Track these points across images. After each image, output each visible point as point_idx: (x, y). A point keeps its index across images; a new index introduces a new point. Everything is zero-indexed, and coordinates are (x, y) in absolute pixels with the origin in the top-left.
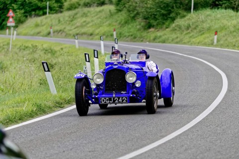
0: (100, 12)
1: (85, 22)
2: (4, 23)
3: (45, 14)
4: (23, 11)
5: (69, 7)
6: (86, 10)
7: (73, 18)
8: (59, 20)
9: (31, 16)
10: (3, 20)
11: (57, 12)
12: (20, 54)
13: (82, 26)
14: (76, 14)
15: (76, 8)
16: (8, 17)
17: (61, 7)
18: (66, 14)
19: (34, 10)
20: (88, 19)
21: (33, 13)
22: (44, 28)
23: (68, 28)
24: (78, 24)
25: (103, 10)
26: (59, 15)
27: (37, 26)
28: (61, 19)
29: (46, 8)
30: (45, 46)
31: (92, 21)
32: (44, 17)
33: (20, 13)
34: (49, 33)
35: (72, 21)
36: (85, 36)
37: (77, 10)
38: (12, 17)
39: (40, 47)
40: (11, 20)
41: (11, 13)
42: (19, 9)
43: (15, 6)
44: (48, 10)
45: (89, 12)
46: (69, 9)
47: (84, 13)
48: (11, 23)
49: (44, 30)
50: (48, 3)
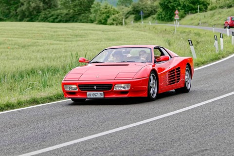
0: (229, 11)
1: (219, 17)
2: (173, 17)
3: (197, 12)
4: (184, 11)
5: (211, 8)
6: (221, 10)
7: (213, 15)
8: (205, 16)
9: (188, 13)
10: (173, 16)
11: (203, 11)
12: (181, 36)
13: (218, 20)
14: (215, 13)
15: (214, 9)
16: (175, 14)
17: (206, 8)
18: (209, 13)
19: (190, 10)
20: (222, 16)
21: (190, 12)
22: (196, 21)
23: (210, 21)
24: (215, 19)
25: (230, 11)
26: (205, 13)
27: (192, 19)
28: (206, 16)
29: (197, 9)
30: (195, 31)
31: (224, 17)
32: (196, 14)
33: (182, 12)
34: (199, 24)
35: (212, 17)
36: (220, 26)
37: (215, 11)
38: (178, 14)
39: (192, 31)
40: (177, 16)
41: (177, 12)
42: (181, 9)
43: (179, 8)
44: (198, 10)
45: (222, 11)
46: (211, 10)
47: (220, 12)
48: (177, 17)
49: (196, 22)
50: (198, 6)
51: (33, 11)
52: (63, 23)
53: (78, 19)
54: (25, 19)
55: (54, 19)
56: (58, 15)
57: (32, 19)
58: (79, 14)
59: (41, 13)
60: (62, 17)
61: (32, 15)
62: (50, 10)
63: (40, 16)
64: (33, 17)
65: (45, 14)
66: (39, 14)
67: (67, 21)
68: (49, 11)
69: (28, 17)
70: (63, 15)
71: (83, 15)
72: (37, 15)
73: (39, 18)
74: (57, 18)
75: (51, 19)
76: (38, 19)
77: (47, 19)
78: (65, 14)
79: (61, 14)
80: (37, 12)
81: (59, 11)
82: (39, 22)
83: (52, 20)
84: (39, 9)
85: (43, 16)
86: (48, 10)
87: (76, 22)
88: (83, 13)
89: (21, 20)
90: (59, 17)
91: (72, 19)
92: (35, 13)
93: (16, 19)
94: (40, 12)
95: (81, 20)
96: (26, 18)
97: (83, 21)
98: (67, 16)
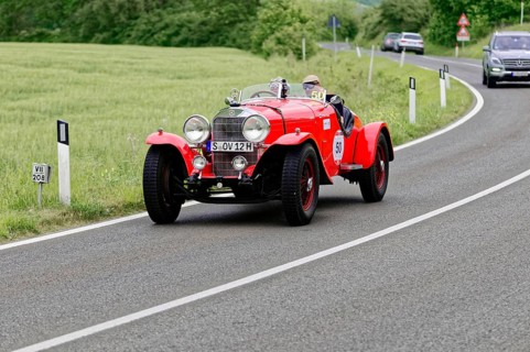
51: (117, 14)
52: (192, 46)
53: (227, 38)
54: (97, 35)
55: (169, 36)
56: (181, 26)
57: (115, 34)
58: (232, 24)
59: (138, 21)
60: (190, 30)
61: (114, 26)
62: (164, 13)
63: (136, 28)
64: (116, 29)
65: (149, 22)
66: (133, 22)
67: (201, 43)
68: (159, 15)
69: (105, 29)
70: (192, 26)
71: (241, 25)
72: (129, 25)
73: (133, 34)
74: (177, 34)
75: (161, 36)
76: (129, 36)
77: (152, 35)
78: (197, 23)
79: (190, 22)
80: (130, 18)
81: (184, 15)
82: (132, 43)
83: (165, 39)
84: (135, 8)
85: (143, 27)
86: (158, 11)
87: (223, 44)
88: (241, 21)
89: (86, 39)
90: (184, 29)
91: (215, 36)
92: (123, 18)
93: (76, 34)
94: (136, 18)
95: (234, 40)
96: (101, 32)
97: (238, 41)
98: (204, 28)
